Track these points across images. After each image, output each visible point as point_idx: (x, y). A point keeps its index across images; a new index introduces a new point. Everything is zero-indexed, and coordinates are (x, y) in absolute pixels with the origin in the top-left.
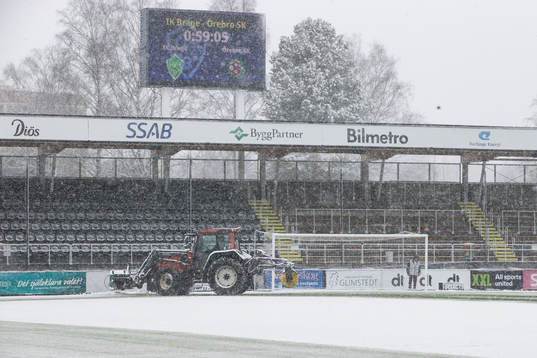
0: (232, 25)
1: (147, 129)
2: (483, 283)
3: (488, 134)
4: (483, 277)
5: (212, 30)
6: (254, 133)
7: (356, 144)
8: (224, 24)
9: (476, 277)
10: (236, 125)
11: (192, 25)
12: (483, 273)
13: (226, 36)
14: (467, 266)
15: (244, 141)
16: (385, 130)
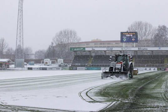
2: (159, 70)
3: (160, 48)
5: (130, 34)
6: (124, 49)
10: (121, 48)
12: (159, 68)
13: (132, 35)
14: (157, 67)
15: (123, 50)
16: (144, 48)
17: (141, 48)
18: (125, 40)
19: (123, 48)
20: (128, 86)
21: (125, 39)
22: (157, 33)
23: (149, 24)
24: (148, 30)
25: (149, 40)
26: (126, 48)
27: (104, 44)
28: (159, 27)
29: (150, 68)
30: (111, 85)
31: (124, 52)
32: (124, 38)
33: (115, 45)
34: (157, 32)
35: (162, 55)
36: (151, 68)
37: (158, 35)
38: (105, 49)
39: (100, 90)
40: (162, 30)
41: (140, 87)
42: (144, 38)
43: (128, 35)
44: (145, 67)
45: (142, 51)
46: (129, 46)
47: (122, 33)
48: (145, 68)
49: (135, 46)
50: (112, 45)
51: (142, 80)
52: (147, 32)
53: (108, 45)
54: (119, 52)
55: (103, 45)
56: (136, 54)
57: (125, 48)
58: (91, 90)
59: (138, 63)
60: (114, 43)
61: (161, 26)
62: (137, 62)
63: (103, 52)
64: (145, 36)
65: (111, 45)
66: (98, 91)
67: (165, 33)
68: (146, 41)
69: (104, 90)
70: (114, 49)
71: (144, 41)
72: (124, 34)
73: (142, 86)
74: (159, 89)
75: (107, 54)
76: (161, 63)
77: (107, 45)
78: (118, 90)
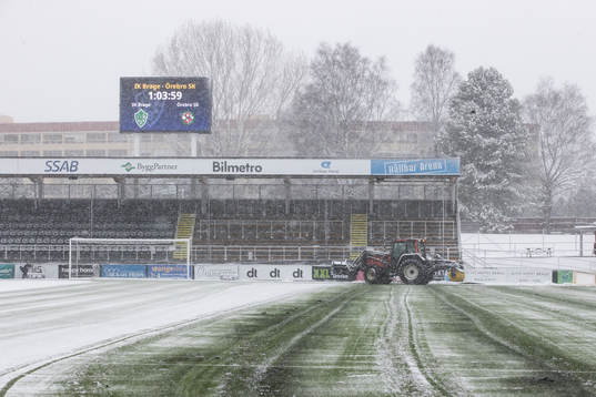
0: (185, 87)
1: (60, 165)
2: (322, 276)
3: (329, 163)
4: (322, 271)
5: (169, 91)
7: (220, 173)
8: (178, 86)
9: (317, 272)
10: (125, 161)
11: (155, 87)
12: (323, 268)
13: (180, 95)
14: (309, 263)
15: (132, 172)
16: (243, 162)
17: (231, 162)
18: (142, 119)
19: (134, 163)
20: (200, 360)
21: (146, 116)
22: (310, 87)
23: (266, 36)
24: (260, 67)
25: (268, 123)
26: (150, 162)
27: (25, 139)
28: (321, 53)
29: (272, 268)
30: (108, 354)
31: (136, 182)
32: (136, 109)
33: (86, 147)
34: (309, 80)
35: (335, 201)
36: (278, 267)
37: (312, 96)
38: (38, 167)
39: (63, 383)
40: (336, 70)
41: (263, 367)
42: (238, 110)
43: (159, 96)
44: (246, 261)
45: (230, 178)
46: (162, 154)
47: (127, 85)
48: (248, 268)
49: (194, 154)
50: (70, 147)
51: (256, 329)
52: (257, 81)
53: (52, 147)
54: (112, 181)
55: (18, 148)
56: (199, 195)
57: (145, 162)
58: (15, 387)
59: (213, 241)
60: (80, 136)
61: (334, 47)
62: (205, 235)
63: (27, 181)
64: (247, 102)
65: (62, 148)
66: (54, 388)
67: (353, 85)
68: (250, 124)
69: (81, 384)
70: (86, 167)
71: (241, 128)
72: (137, 86)
73: (271, 360)
74: (369, 378)
75: (47, 196)
76: (335, 240)
77: (42, 148)
78: (157, 382)
